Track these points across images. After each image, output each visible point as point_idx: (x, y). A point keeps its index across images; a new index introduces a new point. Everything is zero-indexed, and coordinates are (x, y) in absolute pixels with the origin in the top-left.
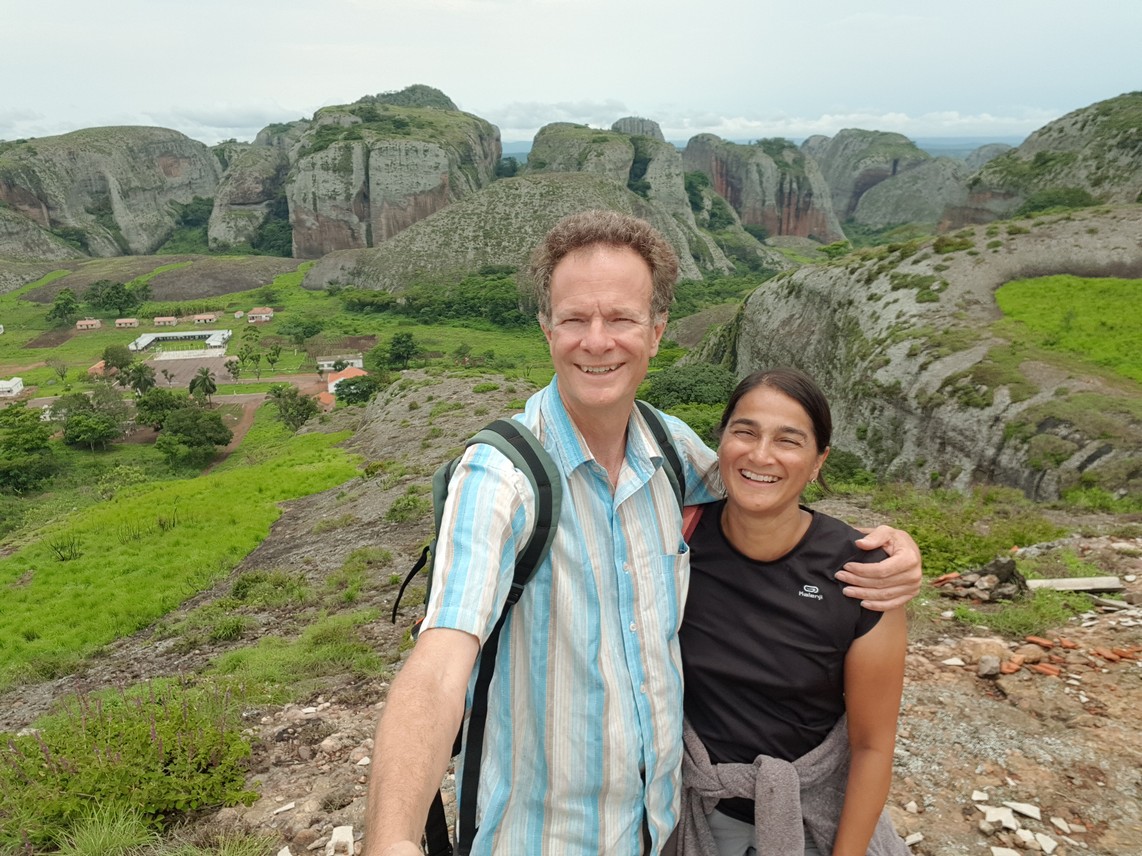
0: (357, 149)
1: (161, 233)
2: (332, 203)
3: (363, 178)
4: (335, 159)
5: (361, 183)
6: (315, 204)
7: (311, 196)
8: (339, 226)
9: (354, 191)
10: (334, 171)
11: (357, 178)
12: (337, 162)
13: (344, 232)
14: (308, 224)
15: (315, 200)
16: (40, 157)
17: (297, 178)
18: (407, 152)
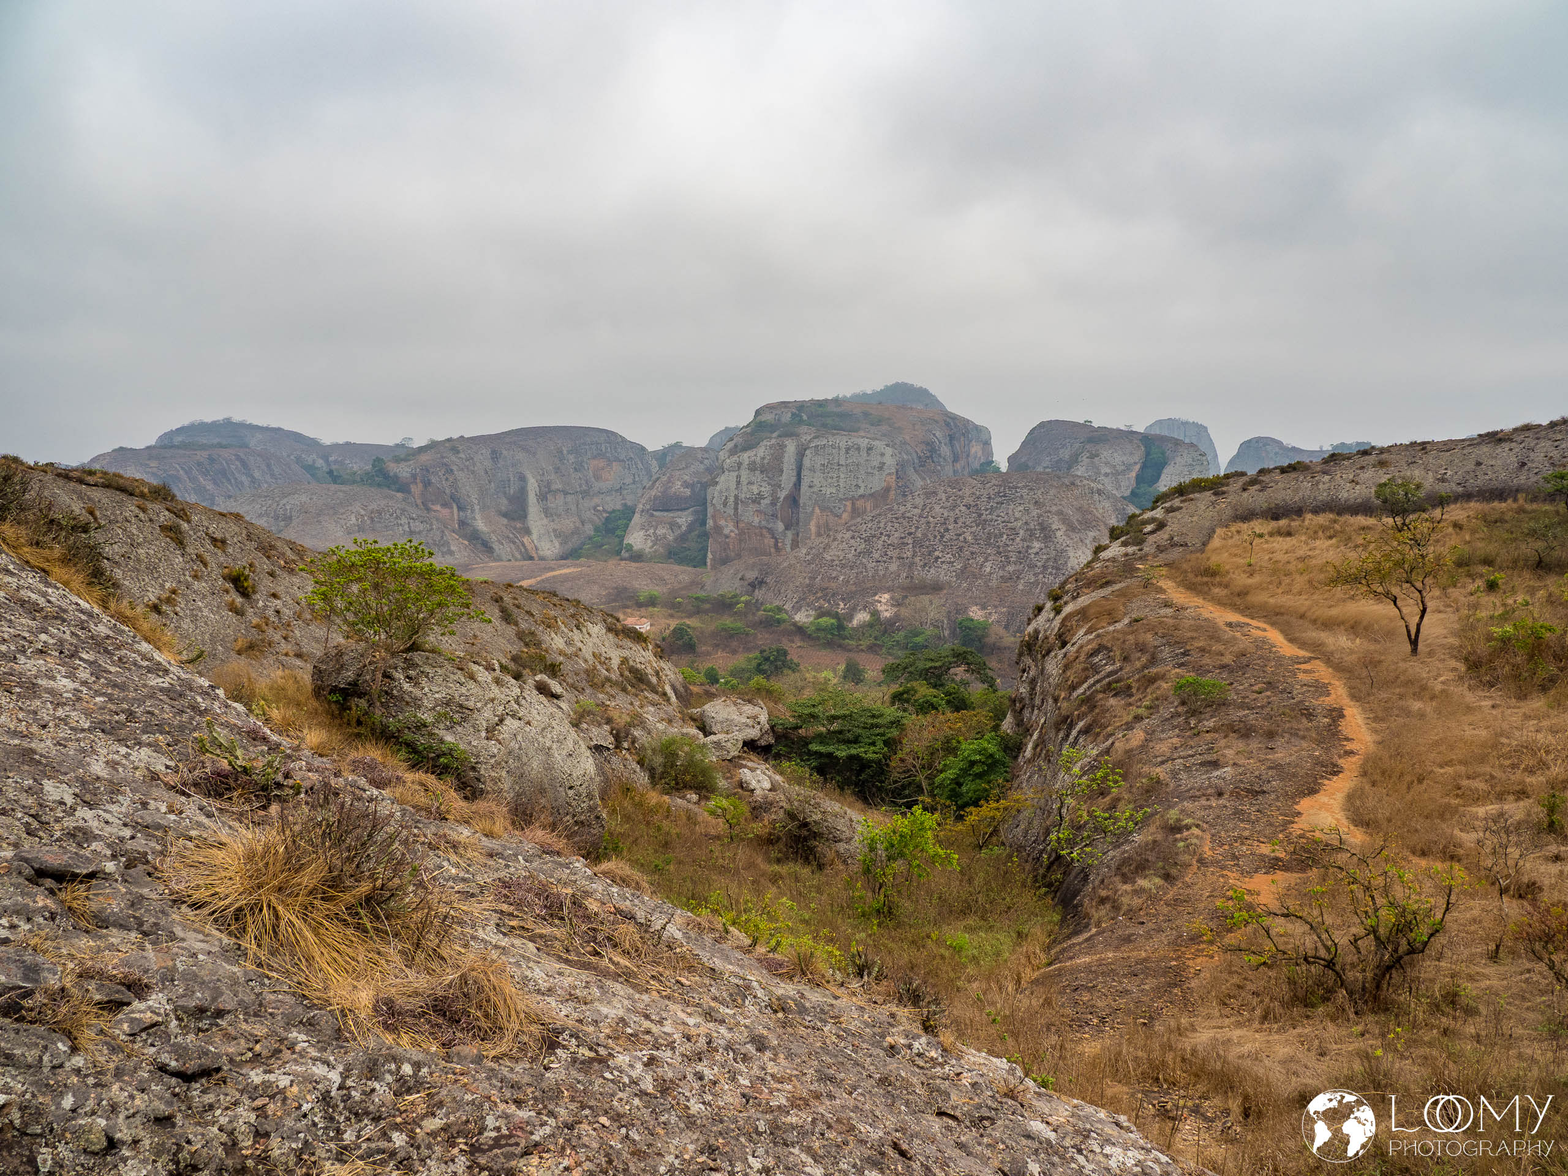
0: (791, 447)
1: (574, 542)
2: (755, 507)
3: (794, 479)
4: (763, 458)
5: (791, 485)
6: (736, 509)
7: (732, 499)
8: (762, 535)
9: (782, 495)
10: (762, 472)
11: (787, 479)
12: (766, 461)
13: (766, 541)
14: (726, 531)
15: (736, 504)
16: (462, 455)
17: (720, 479)
18: (847, 450)
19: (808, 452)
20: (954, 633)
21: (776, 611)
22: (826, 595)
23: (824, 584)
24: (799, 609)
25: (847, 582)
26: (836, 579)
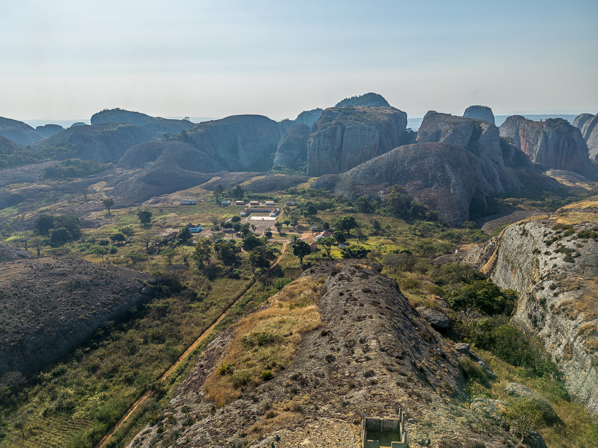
0: (339, 129)
2: (326, 151)
5: (339, 144)
6: (318, 152)
7: (317, 148)
8: (327, 162)
9: (336, 147)
10: (328, 139)
11: (338, 141)
13: (329, 165)
14: (315, 161)
17: (312, 141)
18: (361, 130)
19: (346, 131)
20: (409, 207)
21: (341, 197)
22: (359, 191)
23: (358, 187)
24: (349, 196)
25: (367, 186)
26: (363, 185)
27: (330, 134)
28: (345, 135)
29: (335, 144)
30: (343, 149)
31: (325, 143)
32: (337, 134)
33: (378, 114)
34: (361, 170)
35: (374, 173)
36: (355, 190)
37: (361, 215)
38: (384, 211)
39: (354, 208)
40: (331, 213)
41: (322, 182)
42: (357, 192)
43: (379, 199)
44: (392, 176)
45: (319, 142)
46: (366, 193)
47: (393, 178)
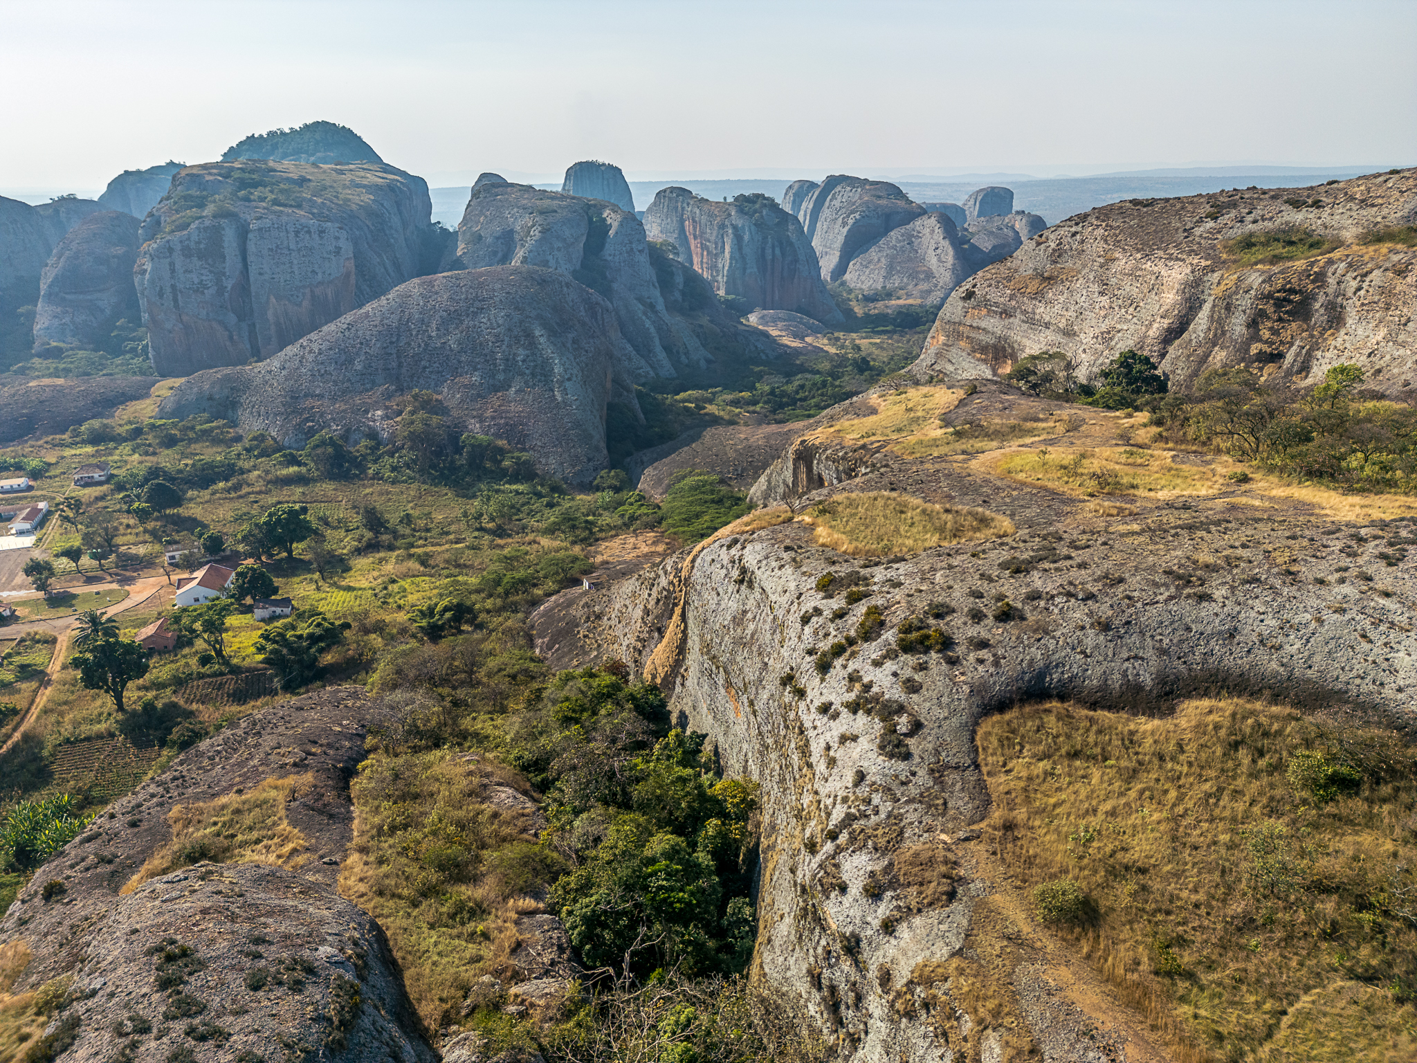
0: (230, 229)
2: (199, 297)
3: (240, 266)
4: (199, 243)
5: (238, 272)
7: (169, 290)
9: (229, 284)
10: (200, 258)
11: (232, 267)
14: (168, 325)
15: (175, 294)
17: (148, 267)
18: (297, 233)
19: (250, 236)
20: (458, 450)
21: (261, 438)
22: (314, 415)
23: (308, 403)
24: (286, 434)
25: (334, 399)
26: (321, 396)
27: (202, 246)
28: (251, 247)
29: (224, 274)
30: (253, 289)
31: (191, 272)
32: (226, 244)
33: (345, 187)
34: (310, 352)
35: (350, 361)
36: (301, 414)
37: (328, 487)
38: (394, 469)
39: (304, 470)
40: (233, 495)
41: (192, 397)
42: (307, 420)
43: (373, 435)
44: (400, 365)
45: (173, 271)
46: (334, 419)
47: (404, 370)
